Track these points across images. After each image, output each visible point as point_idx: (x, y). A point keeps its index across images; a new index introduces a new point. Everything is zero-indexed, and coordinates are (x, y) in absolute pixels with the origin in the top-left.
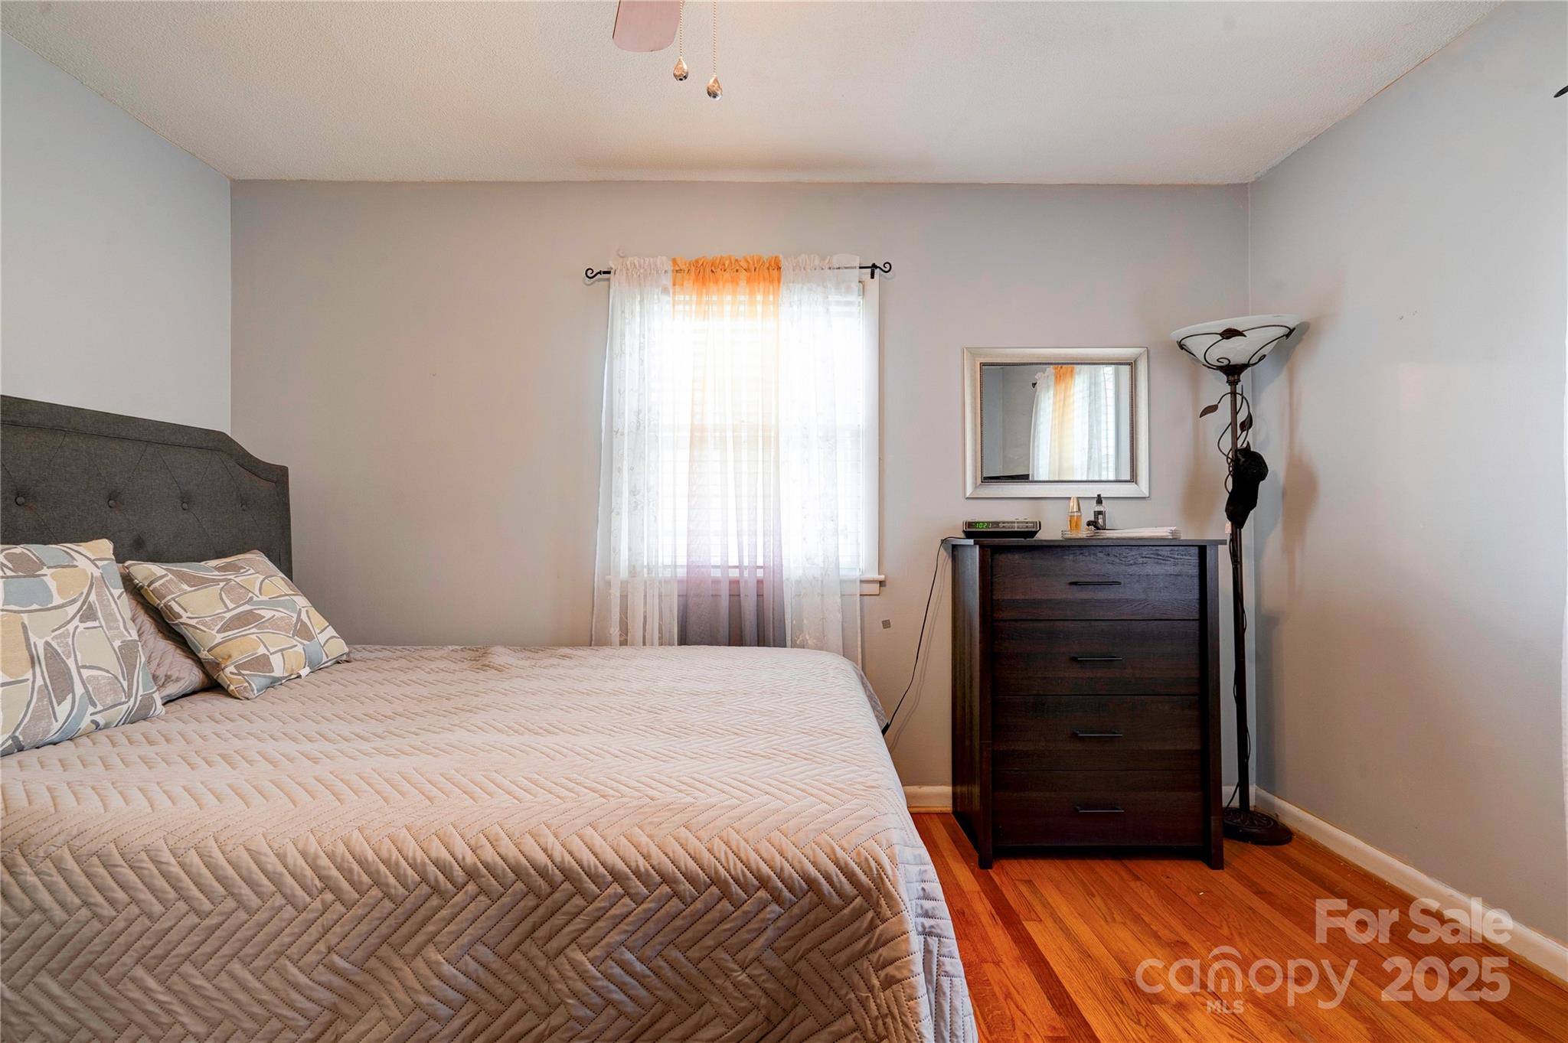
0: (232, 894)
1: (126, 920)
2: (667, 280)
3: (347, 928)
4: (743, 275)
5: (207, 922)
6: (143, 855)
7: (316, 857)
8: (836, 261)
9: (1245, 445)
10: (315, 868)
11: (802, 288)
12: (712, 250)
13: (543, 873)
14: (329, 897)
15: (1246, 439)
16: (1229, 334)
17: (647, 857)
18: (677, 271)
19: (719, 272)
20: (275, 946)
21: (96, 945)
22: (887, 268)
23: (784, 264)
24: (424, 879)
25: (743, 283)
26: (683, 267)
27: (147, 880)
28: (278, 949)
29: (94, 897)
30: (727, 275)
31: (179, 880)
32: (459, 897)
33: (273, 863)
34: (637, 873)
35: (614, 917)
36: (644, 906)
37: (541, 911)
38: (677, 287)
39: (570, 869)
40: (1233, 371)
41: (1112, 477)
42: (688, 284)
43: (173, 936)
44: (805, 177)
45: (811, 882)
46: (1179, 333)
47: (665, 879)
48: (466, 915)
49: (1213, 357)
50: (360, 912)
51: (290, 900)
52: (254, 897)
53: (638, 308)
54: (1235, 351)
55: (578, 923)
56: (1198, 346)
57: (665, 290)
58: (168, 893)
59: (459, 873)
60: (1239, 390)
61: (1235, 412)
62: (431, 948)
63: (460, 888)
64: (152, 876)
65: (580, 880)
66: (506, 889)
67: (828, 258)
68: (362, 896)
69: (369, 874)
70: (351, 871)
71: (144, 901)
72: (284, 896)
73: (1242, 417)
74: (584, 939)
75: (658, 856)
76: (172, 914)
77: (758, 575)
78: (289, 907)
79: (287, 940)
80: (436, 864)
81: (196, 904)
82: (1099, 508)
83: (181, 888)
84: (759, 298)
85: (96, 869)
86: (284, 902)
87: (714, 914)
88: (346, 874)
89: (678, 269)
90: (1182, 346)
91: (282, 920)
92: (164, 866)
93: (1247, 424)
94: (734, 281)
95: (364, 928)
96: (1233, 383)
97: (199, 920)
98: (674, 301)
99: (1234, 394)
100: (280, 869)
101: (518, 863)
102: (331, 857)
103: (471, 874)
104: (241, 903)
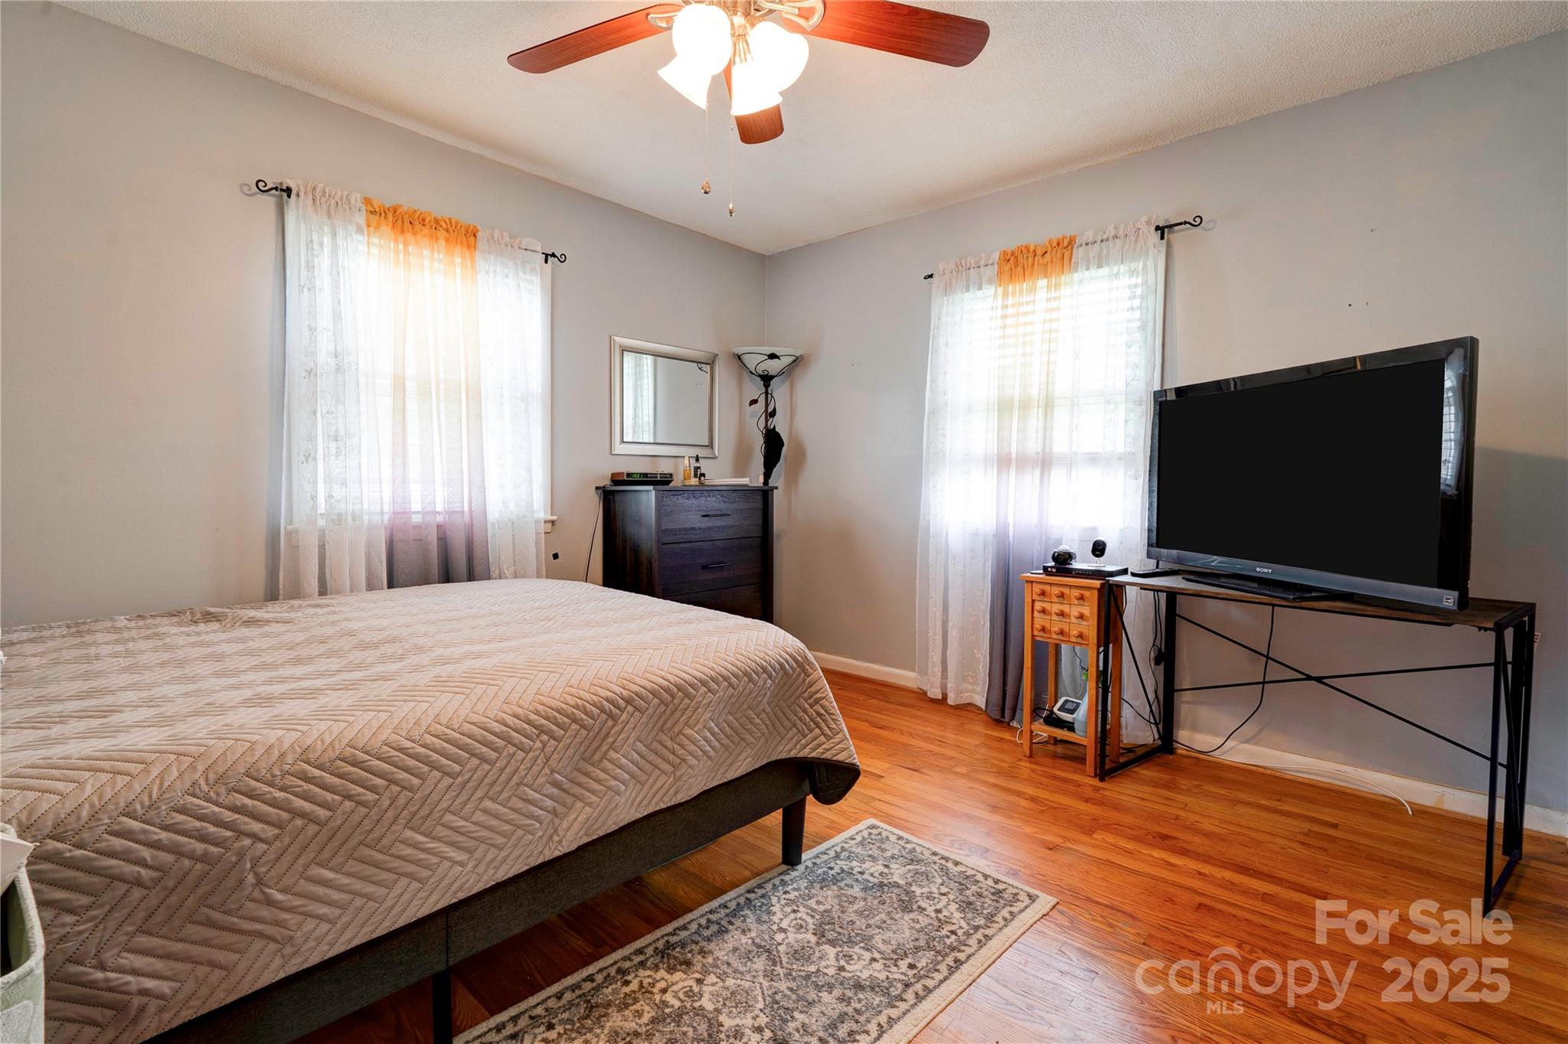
0: (473, 755)
1: (390, 798)
2: (361, 219)
3: (561, 754)
4: (442, 234)
5: (419, 795)
6: (385, 748)
7: (527, 716)
8: (526, 242)
9: (772, 427)
10: (529, 722)
11: (496, 260)
12: (409, 199)
13: (667, 690)
14: (545, 738)
15: (771, 424)
16: (773, 356)
17: (712, 669)
18: (371, 212)
19: (418, 226)
20: (515, 780)
21: (367, 824)
22: (563, 259)
23: (479, 234)
24: (603, 710)
25: (442, 242)
26: (377, 210)
27: (400, 764)
28: (518, 781)
29: (355, 790)
30: (426, 230)
31: (428, 757)
32: (624, 716)
33: (498, 728)
34: (712, 679)
35: (705, 704)
36: (718, 695)
37: (668, 712)
38: (372, 229)
39: (681, 685)
40: (767, 379)
41: (652, 441)
42: (386, 229)
43: (435, 797)
44: (490, 154)
45: (781, 665)
46: (739, 350)
47: (725, 678)
48: (630, 726)
49: (760, 369)
50: (568, 741)
51: (519, 747)
52: (492, 752)
53: (327, 240)
54: (773, 367)
55: (688, 713)
56: (751, 362)
57: (360, 230)
58: (422, 768)
59: (622, 703)
60: (770, 392)
61: (767, 405)
62: (611, 751)
63: (622, 710)
64: (402, 760)
65: (687, 690)
66: (649, 705)
67: (519, 239)
68: (566, 731)
69: (567, 716)
70: (555, 718)
71: (403, 780)
72: (514, 745)
73: (770, 409)
74: (691, 722)
75: (718, 668)
76: (430, 782)
77: (438, 520)
78: (519, 752)
79: (523, 773)
80: (607, 700)
81: (448, 769)
82: (697, 465)
83: (432, 762)
84: (458, 260)
85: (345, 769)
86: (515, 749)
87: (747, 691)
88: (553, 721)
89: (371, 209)
90: (739, 357)
91: (517, 761)
92: (410, 751)
93: (773, 414)
94: (434, 238)
95: (571, 751)
96: (767, 386)
97: (452, 780)
98: (368, 243)
99: (767, 393)
100: (505, 729)
101: (653, 689)
102: (537, 713)
103: (628, 701)
104: (483, 759)
